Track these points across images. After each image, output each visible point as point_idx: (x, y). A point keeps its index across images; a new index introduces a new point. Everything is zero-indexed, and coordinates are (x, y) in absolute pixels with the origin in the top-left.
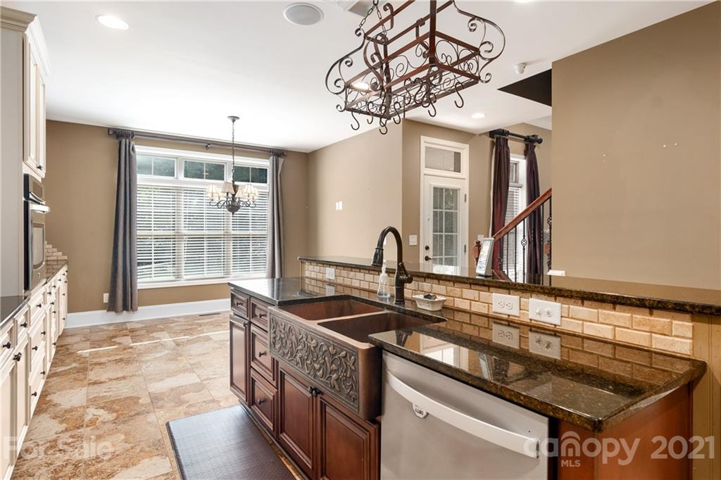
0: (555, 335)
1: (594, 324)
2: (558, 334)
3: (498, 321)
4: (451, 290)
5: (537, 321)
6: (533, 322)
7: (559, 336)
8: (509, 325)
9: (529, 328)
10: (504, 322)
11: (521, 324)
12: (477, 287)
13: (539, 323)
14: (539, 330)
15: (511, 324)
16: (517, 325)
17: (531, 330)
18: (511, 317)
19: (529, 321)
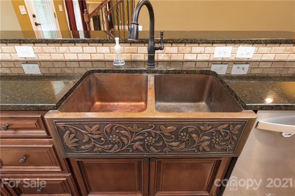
0: (247, 63)
1: (268, 54)
2: (248, 63)
3: (215, 62)
4: (182, 49)
5: (239, 58)
6: (237, 59)
7: (249, 64)
8: (221, 64)
9: (233, 63)
10: (219, 63)
11: (229, 61)
12: (204, 45)
13: (240, 59)
14: (239, 63)
15: (223, 63)
16: (227, 63)
17: (234, 64)
18: (224, 59)
19: (234, 59)
